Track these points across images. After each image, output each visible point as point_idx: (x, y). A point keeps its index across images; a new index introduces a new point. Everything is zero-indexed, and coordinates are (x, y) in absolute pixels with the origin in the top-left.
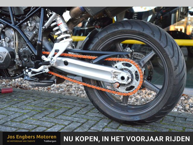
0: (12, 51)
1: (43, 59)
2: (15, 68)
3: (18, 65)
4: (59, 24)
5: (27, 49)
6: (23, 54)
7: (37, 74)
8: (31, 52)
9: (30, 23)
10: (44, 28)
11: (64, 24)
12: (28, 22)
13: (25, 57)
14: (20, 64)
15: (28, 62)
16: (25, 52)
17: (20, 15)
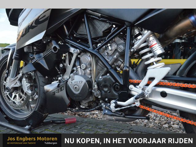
0: (89, 79)
1: (131, 89)
2: (91, 99)
3: (97, 96)
4: (153, 45)
5: (109, 77)
6: (103, 83)
7: (124, 108)
8: (114, 81)
9: (110, 46)
10: (132, 50)
11: (158, 45)
12: (109, 45)
13: (105, 86)
14: (99, 95)
15: (109, 92)
16: (105, 80)
17: (98, 38)
